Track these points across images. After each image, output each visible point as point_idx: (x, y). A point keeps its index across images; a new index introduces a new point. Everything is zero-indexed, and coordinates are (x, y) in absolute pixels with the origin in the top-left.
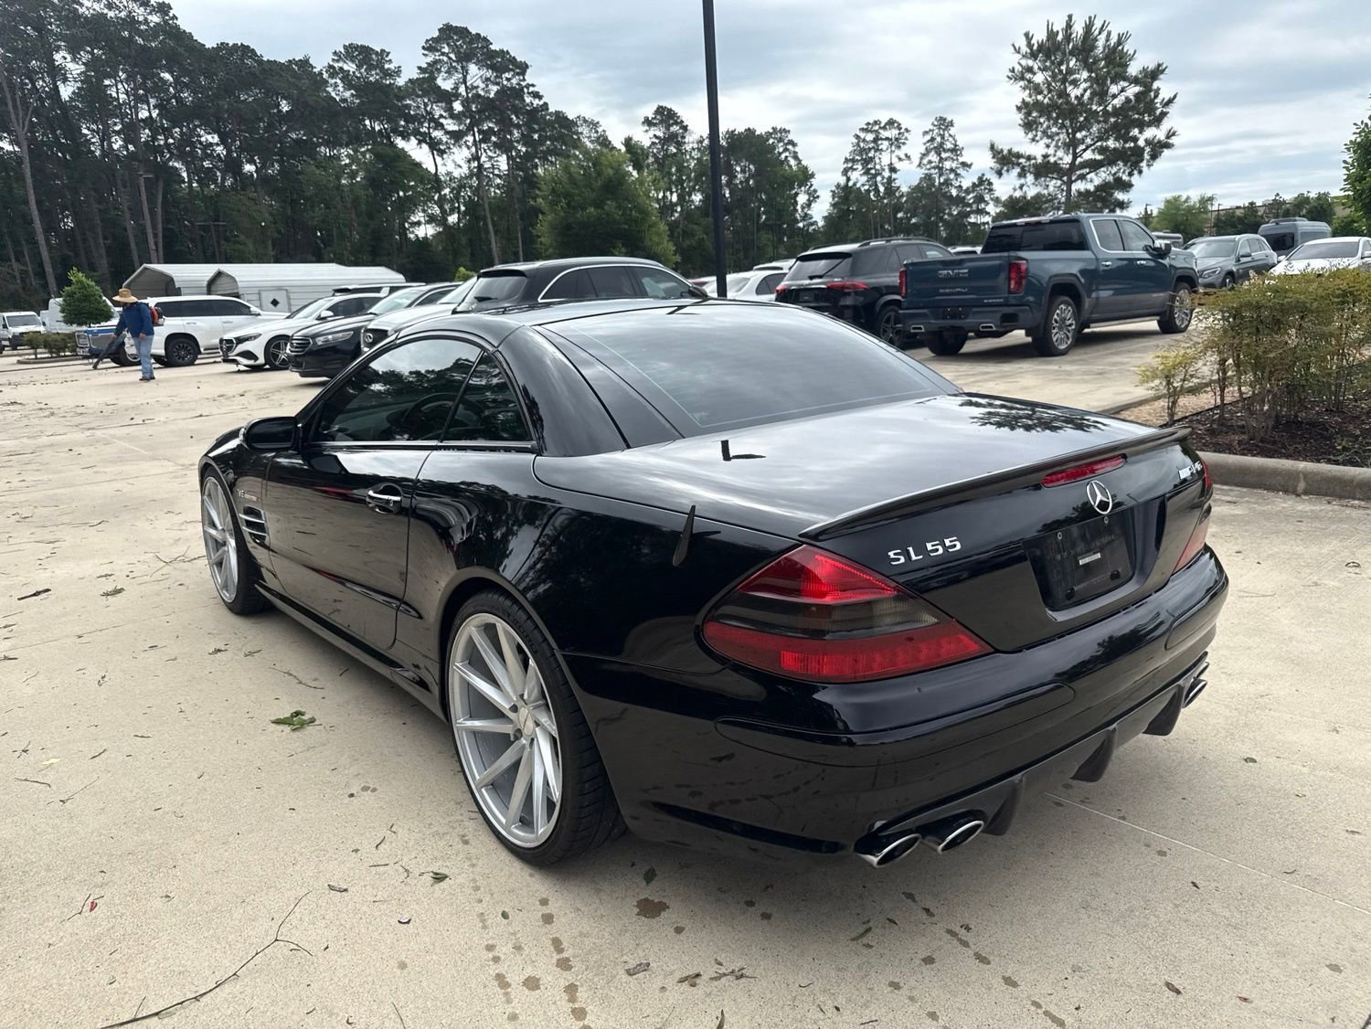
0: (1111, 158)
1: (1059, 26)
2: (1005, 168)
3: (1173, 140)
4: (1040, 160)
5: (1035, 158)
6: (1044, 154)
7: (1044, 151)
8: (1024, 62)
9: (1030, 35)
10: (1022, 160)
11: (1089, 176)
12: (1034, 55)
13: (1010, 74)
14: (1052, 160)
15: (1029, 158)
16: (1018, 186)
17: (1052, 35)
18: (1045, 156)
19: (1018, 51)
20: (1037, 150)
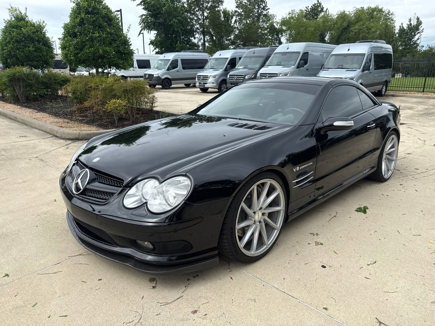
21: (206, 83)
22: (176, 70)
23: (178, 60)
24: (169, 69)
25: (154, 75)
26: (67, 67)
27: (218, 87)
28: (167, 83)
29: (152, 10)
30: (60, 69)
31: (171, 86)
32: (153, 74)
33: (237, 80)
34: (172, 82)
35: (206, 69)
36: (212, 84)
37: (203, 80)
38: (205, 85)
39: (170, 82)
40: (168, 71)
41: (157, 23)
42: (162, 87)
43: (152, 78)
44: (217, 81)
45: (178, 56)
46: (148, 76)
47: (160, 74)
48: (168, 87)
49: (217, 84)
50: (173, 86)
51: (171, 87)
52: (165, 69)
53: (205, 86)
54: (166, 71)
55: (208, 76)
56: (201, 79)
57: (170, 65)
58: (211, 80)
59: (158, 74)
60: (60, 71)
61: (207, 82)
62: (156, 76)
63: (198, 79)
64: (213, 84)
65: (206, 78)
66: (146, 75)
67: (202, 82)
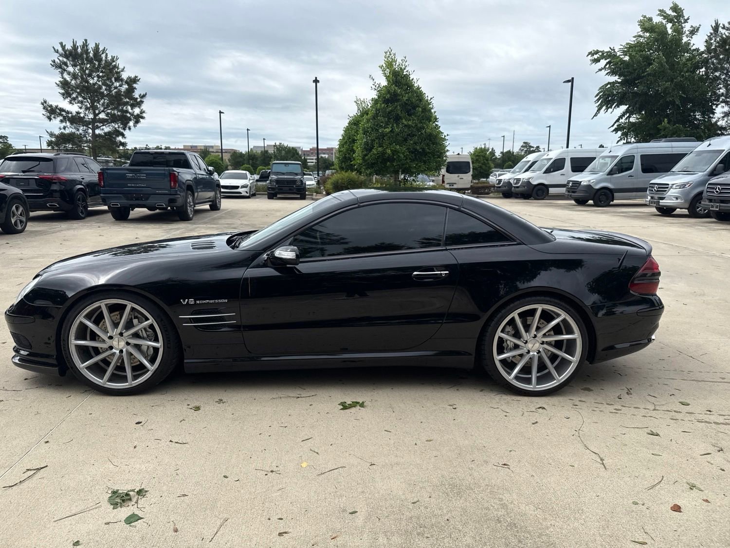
0: (113, 119)
1: (80, 43)
2: (53, 116)
3: (144, 115)
4: (74, 114)
5: (71, 113)
6: (77, 111)
7: (77, 109)
8: (61, 58)
9: (64, 44)
10: (64, 113)
11: (102, 127)
12: (66, 56)
13: (52, 63)
14: (82, 115)
15: (68, 112)
16: (62, 127)
17: (75, 47)
18: (78, 113)
19: (57, 52)
20: (74, 108)
21: (663, 198)
22: (628, 174)
23: (634, 156)
24: (612, 173)
25: (581, 182)
26: (470, 171)
27: (687, 206)
28: (604, 197)
29: (626, 73)
30: (460, 175)
31: (613, 201)
32: (580, 180)
33: (721, 193)
34: (616, 194)
35: (673, 172)
36: (674, 199)
37: (658, 191)
38: (661, 201)
39: (611, 195)
40: (609, 176)
41: (630, 94)
42: (593, 204)
43: (578, 188)
44: (686, 194)
45: (636, 150)
46: (573, 184)
47: (592, 181)
48: (606, 204)
49: (686, 201)
50: (615, 202)
51: (611, 203)
52: (605, 173)
53: (660, 204)
54: (606, 176)
55: (668, 184)
56: (655, 190)
57: (615, 165)
58: (672, 192)
59: (589, 181)
60: (458, 176)
61: (664, 196)
62: (585, 184)
63: (649, 190)
64: (677, 199)
65: (664, 187)
66: (569, 183)
67: (656, 196)
